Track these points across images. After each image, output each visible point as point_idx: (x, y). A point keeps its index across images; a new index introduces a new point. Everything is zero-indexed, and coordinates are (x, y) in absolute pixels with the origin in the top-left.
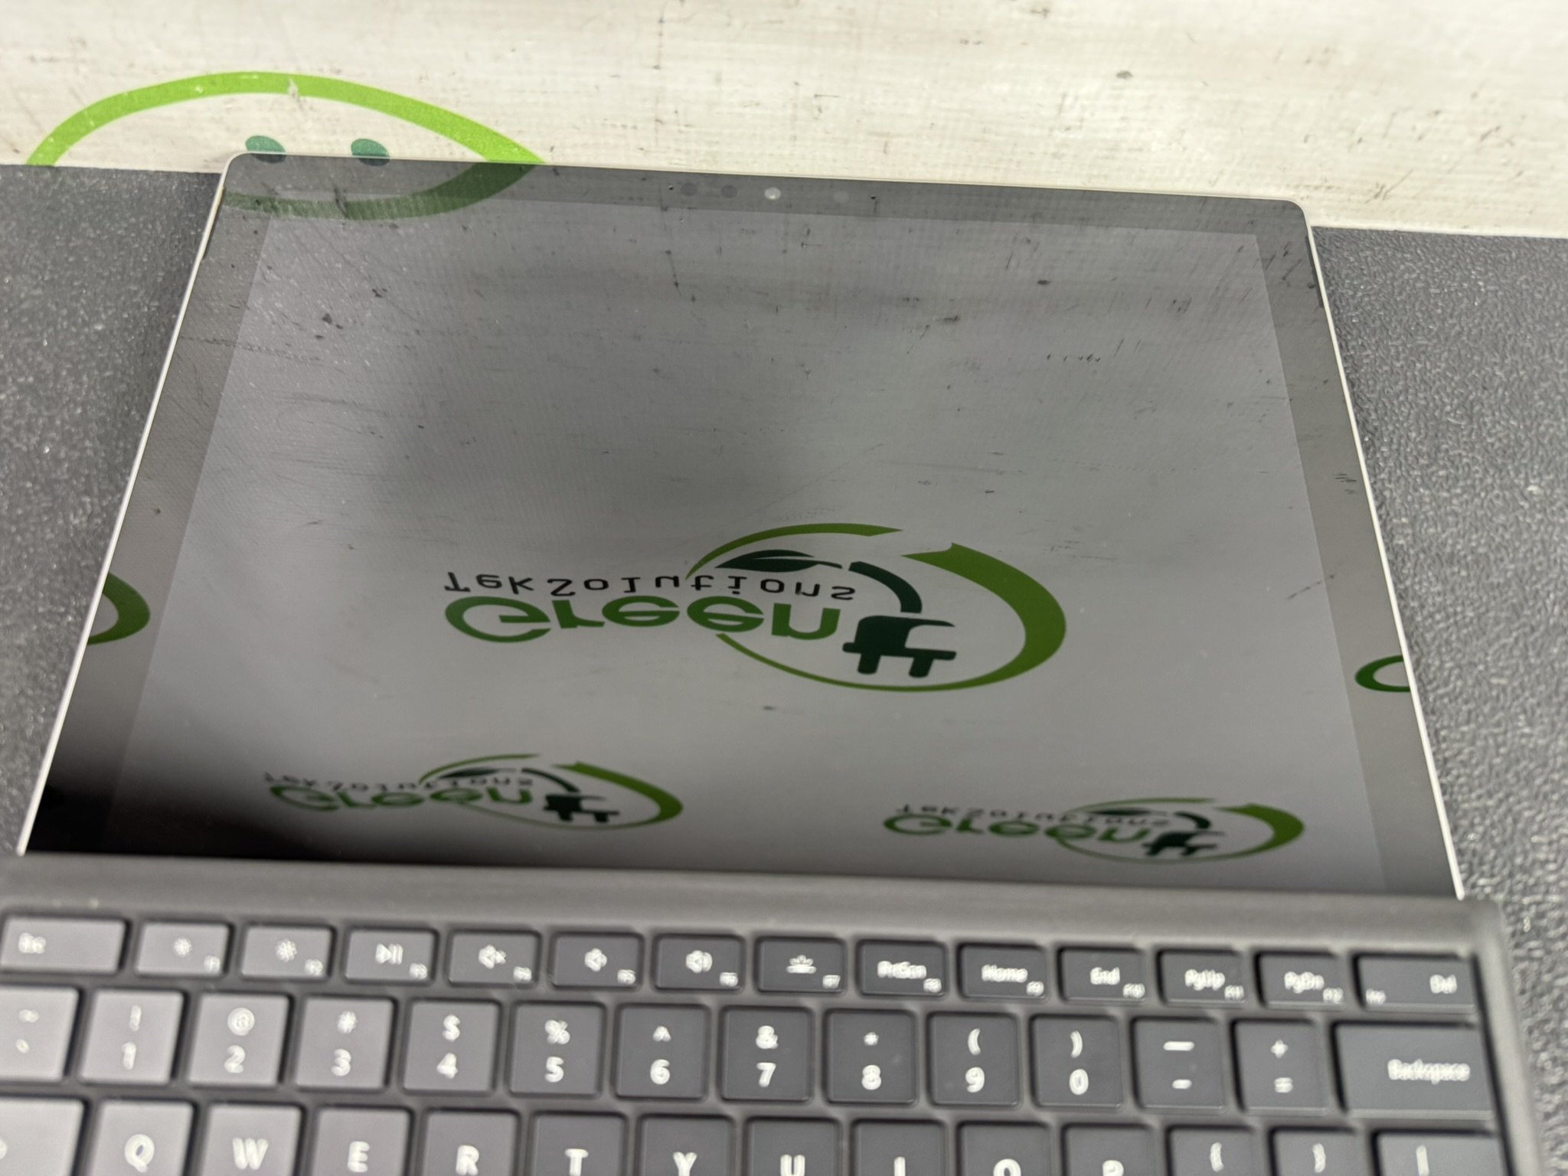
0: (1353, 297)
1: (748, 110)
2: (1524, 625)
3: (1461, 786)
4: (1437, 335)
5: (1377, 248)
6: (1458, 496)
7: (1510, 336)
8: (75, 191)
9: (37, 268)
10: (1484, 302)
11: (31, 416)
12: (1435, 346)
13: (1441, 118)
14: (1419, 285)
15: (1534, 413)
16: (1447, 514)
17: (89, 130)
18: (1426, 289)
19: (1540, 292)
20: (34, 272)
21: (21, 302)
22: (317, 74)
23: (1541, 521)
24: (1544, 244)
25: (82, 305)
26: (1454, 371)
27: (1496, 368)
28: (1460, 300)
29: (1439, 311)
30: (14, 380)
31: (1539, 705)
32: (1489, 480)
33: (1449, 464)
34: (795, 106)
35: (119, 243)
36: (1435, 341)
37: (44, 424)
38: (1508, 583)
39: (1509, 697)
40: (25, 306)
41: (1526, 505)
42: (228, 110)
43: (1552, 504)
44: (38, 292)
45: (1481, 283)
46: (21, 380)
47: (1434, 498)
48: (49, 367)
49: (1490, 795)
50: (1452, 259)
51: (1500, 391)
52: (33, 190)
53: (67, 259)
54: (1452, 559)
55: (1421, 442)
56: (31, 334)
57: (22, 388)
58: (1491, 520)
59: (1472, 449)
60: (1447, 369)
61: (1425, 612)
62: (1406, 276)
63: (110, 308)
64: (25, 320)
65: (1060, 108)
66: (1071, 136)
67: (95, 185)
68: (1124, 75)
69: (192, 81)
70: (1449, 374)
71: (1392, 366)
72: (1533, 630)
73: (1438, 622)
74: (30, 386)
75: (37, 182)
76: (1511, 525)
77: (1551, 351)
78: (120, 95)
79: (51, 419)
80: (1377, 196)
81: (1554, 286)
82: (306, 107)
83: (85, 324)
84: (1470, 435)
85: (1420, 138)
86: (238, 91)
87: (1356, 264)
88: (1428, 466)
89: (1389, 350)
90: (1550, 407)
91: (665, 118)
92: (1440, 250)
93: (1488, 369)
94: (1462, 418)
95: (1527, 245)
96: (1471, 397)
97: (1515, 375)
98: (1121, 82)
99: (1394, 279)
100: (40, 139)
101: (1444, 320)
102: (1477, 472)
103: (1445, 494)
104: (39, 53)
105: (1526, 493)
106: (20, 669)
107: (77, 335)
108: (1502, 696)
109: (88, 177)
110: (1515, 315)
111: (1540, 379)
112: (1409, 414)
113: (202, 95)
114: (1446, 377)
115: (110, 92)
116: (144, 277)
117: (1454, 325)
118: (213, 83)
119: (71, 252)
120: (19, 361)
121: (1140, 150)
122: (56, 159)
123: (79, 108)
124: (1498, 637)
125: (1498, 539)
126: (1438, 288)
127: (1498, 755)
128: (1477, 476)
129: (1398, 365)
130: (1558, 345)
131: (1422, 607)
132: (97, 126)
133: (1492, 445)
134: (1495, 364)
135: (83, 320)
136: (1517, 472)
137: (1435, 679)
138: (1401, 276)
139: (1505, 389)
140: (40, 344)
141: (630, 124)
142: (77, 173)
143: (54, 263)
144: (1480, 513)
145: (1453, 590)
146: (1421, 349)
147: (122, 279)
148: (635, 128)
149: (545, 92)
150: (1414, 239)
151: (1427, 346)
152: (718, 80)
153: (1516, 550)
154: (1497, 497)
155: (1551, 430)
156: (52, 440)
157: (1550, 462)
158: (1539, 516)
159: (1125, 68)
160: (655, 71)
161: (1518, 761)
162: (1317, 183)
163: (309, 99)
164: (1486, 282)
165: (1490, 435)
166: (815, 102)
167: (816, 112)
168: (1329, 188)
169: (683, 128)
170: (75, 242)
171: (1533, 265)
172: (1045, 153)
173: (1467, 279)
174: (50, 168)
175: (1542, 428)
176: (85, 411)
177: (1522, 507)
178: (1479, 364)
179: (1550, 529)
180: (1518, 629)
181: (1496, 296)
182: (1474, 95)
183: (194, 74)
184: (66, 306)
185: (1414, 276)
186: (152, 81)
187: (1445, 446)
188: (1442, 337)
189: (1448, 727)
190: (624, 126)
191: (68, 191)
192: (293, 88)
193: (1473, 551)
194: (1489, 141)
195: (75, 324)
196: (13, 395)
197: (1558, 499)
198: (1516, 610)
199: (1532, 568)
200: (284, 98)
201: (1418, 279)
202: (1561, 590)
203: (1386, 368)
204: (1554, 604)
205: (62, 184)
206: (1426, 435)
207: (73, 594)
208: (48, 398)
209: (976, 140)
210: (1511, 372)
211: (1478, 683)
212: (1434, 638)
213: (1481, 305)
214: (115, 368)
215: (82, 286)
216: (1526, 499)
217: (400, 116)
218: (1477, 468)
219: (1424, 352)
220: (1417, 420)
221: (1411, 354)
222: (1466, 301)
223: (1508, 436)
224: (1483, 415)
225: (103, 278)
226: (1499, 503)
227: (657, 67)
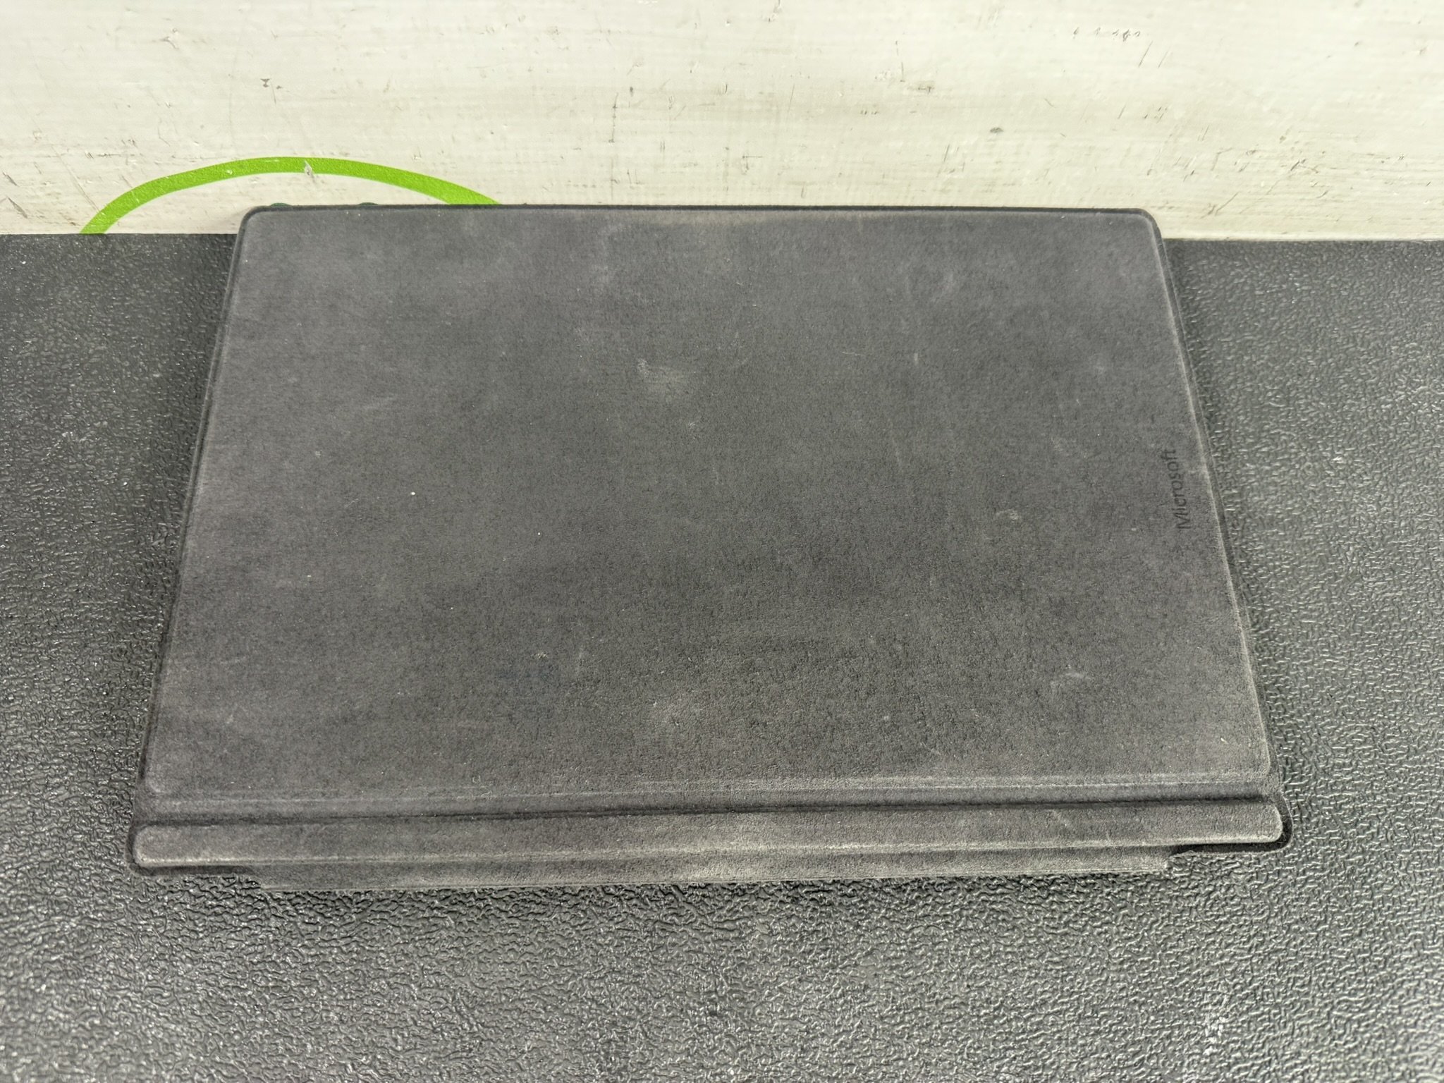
0: (1192, 300)
1: (687, 169)
2: (1329, 574)
3: (1277, 708)
4: (1261, 332)
5: (1212, 257)
6: (1277, 468)
7: (1321, 329)
8: (124, 256)
9: (100, 326)
10: (1300, 301)
11: (109, 455)
12: (1259, 341)
13: (1257, 155)
14: (1247, 288)
15: (1339, 395)
16: (1269, 484)
17: (135, 206)
18: (1253, 290)
19: (1345, 289)
20: (99, 330)
21: (90, 356)
22: (328, 156)
23: (1344, 486)
24: (1350, 247)
25: (141, 357)
26: (1275, 361)
27: (1309, 358)
28: (1279, 299)
29: (1263, 310)
30: (92, 425)
31: (1340, 639)
32: (1303, 454)
33: (1270, 442)
34: (727, 165)
35: (166, 300)
36: (1259, 336)
37: (120, 461)
38: (1316, 540)
39: (1316, 635)
40: (93, 360)
41: (1332, 474)
42: (253, 186)
43: (1353, 471)
44: (103, 347)
45: (1297, 284)
46: (97, 424)
47: (1258, 471)
48: (119, 412)
49: (1300, 714)
50: (1273, 264)
51: (1312, 377)
52: (89, 256)
53: (123, 316)
54: (1272, 522)
55: (1247, 424)
56: (101, 384)
57: (99, 432)
58: (1303, 487)
59: (1289, 429)
60: (1269, 360)
61: (1251, 568)
62: (1236, 281)
63: (164, 357)
64: (95, 372)
65: (946, 156)
66: (956, 177)
67: (140, 249)
68: (996, 130)
69: (224, 166)
70: (1270, 364)
71: (1224, 360)
72: (1336, 578)
73: (1261, 575)
74: (104, 429)
75: (92, 249)
76: (1319, 491)
77: (1354, 340)
78: (163, 179)
79: (126, 457)
80: (1210, 213)
81: (1357, 284)
82: (318, 181)
83: (146, 373)
84: (1287, 416)
85: (1241, 170)
86: (262, 172)
87: (1195, 272)
88: (1254, 444)
89: (1222, 346)
90: (1353, 389)
91: (618, 178)
92: (1264, 256)
93: (1303, 358)
94: (1280, 402)
95: (1336, 249)
96: (1289, 384)
97: (1324, 363)
98: (994, 135)
99: (1226, 284)
100: (93, 214)
101: (1267, 318)
102: (1292, 447)
103: (1267, 468)
104: (95, 152)
105: (1332, 463)
106: (124, 668)
107: (140, 383)
108: (1310, 633)
109: (134, 243)
110: (1325, 311)
111: (1345, 366)
112: (1238, 400)
113: (232, 176)
114: (1268, 367)
115: (154, 177)
116: (191, 331)
117: (1275, 322)
118: (241, 167)
119: (127, 311)
120: (94, 409)
121: (1013, 184)
122: (106, 229)
123: (127, 189)
124: (1308, 585)
125: (1309, 504)
126: (1262, 290)
127: (1307, 681)
128: (1293, 450)
129: (1229, 358)
130: (1361, 336)
131: (1248, 563)
132: (142, 203)
133: (1305, 423)
134: (1309, 354)
135: (143, 370)
136: (1325, 446)
137: (1258, 622)
138: (1232, 281)
139: (1316, 376)
140: (109, 393)
141: (590, 184)
142: (126, 239)
143: (113, 321)
144: (1295, 482)
145: (1273, 547)
146: (1248, 344)
147: (173, 332)
148: (594, 186)
149: (519, 163)
150: (1242, 248)
151: (1253, 341)
152: (663, 148)
153: (1324, 511)
154: (1309, 467)
155: (1353, 409)
156: (129, 475)
157: (1352, 435)
158: (1342, 482)
159: (996, 126)
160: (611, 144)
161: (1322, 685)
162: (1160, 204)
163: (320, 175)
164: (1302, 282)
165: (1304, 415)
166: (743, 162)
167: (744, 169)
168: (1171, 208)
169: (634, 185)
170: (130, 301)
171: (1340, 266)
172: (935, 190)
173: (1285, 281)
174: (101, 235)
175: (1346, 408)
176: (153, 448)
177: (1329, 475)
178: (1295, 354)
179: (1350, 493)
180: (1325, 576)
181: (1309, 295)
182: (1282, 138)
183: (224, 161)
184: (127, 359)
185: (1242, 280)
186: (191, 167)
187: (1267, 427)
188: (1265, 332)
189: (1268, 661)
190: (585, 186)
191: (118, 257)
192: (308, 168)
193: (1289, 514)
194: (1297, 171)
195: (136, 374)
196: (92, 438)
197: (1357, 468)
198: (1323, 562)
199: (1336, 525)
200: (300, 175)
201: (1245, 283)
202: (1359, 543)
203: (1220, 362)
204: (1353, 555)
205: (113, 250)
206: (1252, 417)
207: (159, 604)
208: (121, 439)
209: (877, 184)
210: (1321, 360)
211: (1292, 623)
212: (1258, 588)
213: (1297, 304)
214: (174, 411)
215: (139, 340)
216: (1332, 469)
217: (397, 184)
218: (1292, 444)
219: (1250, 347)
220: (1245, 404)
221: (1240, 349)
222: (1285, 300)
223: (1317, 416)
224: (1298, 399)
225: (155, 332)
226: (1310, 473)
227: (612, 141)
